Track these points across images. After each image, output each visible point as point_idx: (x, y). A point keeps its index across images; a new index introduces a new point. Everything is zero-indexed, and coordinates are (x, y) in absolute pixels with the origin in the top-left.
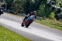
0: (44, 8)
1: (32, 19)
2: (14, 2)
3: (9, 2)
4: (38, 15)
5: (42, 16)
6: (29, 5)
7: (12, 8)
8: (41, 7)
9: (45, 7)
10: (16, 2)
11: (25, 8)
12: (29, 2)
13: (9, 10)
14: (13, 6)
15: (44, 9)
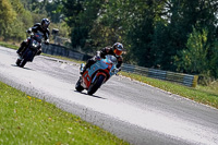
0: (203, 42)
1: (108, 69)
2: (98, 21)
3: (81, 22)
4: (181, 68)
5: (197, 73)
6: (152, 33)
7: (91, 43)
8: (193, 40)
9: (205, 39)
10: (104, 23)
11: (135, 42)
12: (151, 21)
13: (80, 50)
14: (96, 35)
15: (205, 47)
